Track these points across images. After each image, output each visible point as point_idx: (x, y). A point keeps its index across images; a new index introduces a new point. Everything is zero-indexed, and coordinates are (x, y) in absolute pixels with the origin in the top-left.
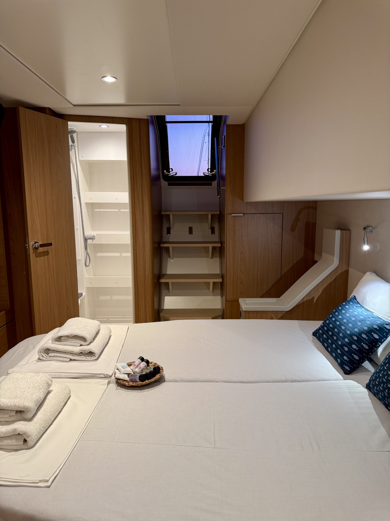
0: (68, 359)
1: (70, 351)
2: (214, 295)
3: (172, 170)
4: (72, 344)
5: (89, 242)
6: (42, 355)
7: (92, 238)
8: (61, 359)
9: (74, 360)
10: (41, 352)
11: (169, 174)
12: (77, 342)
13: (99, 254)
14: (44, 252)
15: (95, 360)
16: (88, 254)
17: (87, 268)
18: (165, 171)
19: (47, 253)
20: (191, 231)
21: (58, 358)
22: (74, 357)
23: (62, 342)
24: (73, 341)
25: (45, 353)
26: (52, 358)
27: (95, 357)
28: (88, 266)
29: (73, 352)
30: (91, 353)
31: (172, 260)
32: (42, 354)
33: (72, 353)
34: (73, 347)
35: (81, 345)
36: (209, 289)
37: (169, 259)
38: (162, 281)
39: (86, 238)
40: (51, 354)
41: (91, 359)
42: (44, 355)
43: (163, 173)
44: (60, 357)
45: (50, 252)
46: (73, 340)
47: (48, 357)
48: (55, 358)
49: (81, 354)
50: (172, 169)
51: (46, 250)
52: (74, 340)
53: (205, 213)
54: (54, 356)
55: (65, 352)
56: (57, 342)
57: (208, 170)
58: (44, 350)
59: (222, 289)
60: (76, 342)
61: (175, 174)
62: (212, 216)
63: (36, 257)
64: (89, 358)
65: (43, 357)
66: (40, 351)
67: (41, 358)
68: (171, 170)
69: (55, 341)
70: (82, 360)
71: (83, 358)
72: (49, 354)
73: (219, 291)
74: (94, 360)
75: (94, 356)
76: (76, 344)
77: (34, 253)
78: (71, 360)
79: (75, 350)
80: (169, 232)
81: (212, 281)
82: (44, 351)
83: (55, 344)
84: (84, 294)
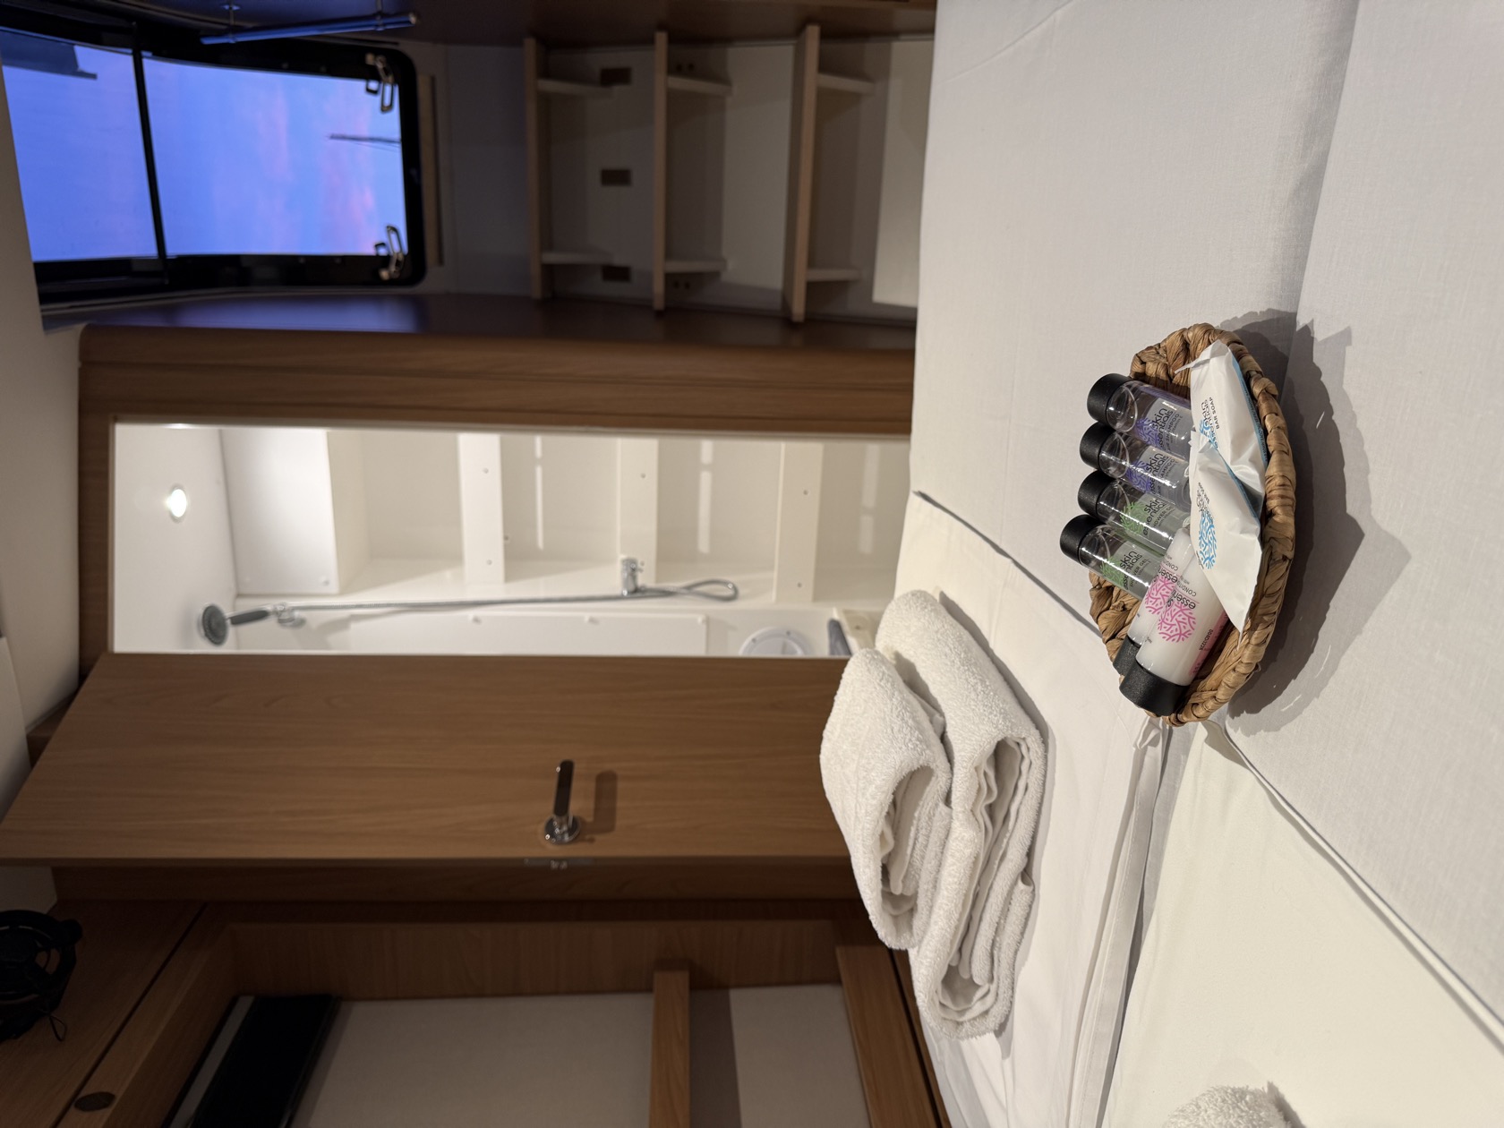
0: (1017, 891)
1: (971, 877)
2: (883, 72)
3: (383, 244)
4: (933, 848)
5: (644, 580)
6: (974, 1019)
7: (632, 569)
8: (1012, 926)
9: (1030, 854)
10: (959, 1024)
11: (398, 261)
12: (924, 818)
13: (704, 546)
14: (599, 796)
15: (1045, 742)
16: (689, 588)
17: (742, 592)
18: (384, 274)
19: (606, 784)
20: (616, 177)
21: (1008, 940)
22: (1009, 856)
23: (917, 893)
24: (921, 839)
25: (969, 999)
26: (1002, 971)
27: (1029, 740)
28: (735, 589)
29: (977, 858)
30: (1002, 757)
31: (731, 265)
32: (969, 1015)
33: (985, 866)
34: (949, 853)
35: (947, 801)
36: (856, 97)
37: (725, 278)
38: (798, 309)
39: (632, 588)
40: (979, 969)
41: (1038, 763)
42: (977, 1008)
43: (391, 282)
44: (998, 930)
45: (608, 767)
46: (912, 834)
47: (993, 987)
48: (1004, 956)
49: (995, 814)
50: (378, 246)
51: (592, 786)
52: (913, 829)
53: (531, 110)
54: (988, 963)
55: (976, 896)
56: (918, 922)
57: (374, 92)
58: (948, 1003)
59: (863, 35)
60: (923, 823)
61: (393, 236)
62: (545, 72)
63: (610, 829)
64: (1029, 777)
65: (986, 1012)
66: (951, 1025)
67: (992, 1021)
68: (383, 252)
69: (910, 927)
70: (1032, 814)
71: (1022, 808)
72: (977, 980)
73: (871, 49)
74: (1046, 750)
75: (1018, 744)
76: (938, 824)
77: (592, 840)
78: (1026, 874)
79: (968, 851)
80: (618, 273)
81: (813, 79)
82: (954, 1000)
83: (925, 932)
84: (836, 616)
